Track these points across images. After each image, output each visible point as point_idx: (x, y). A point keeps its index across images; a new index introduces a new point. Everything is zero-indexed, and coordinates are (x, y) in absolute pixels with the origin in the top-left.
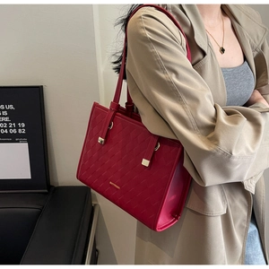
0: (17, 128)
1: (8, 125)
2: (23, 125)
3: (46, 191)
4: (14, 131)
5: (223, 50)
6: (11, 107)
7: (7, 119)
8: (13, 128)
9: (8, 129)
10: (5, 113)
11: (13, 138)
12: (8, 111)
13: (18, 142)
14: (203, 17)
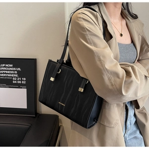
0: (22, 80)
1: (17, 79)
2: (25, 79)
3: (34, 116)
4: (20, 82)
5: (121, 35)
6: (19, 69)
7: (16, 76)
8: (19, 81)
9: (17, 81)
10: (16, 72)
11: (19, 86)
12: (18, 71)
13: (21, 88)
14: (111, 17)
